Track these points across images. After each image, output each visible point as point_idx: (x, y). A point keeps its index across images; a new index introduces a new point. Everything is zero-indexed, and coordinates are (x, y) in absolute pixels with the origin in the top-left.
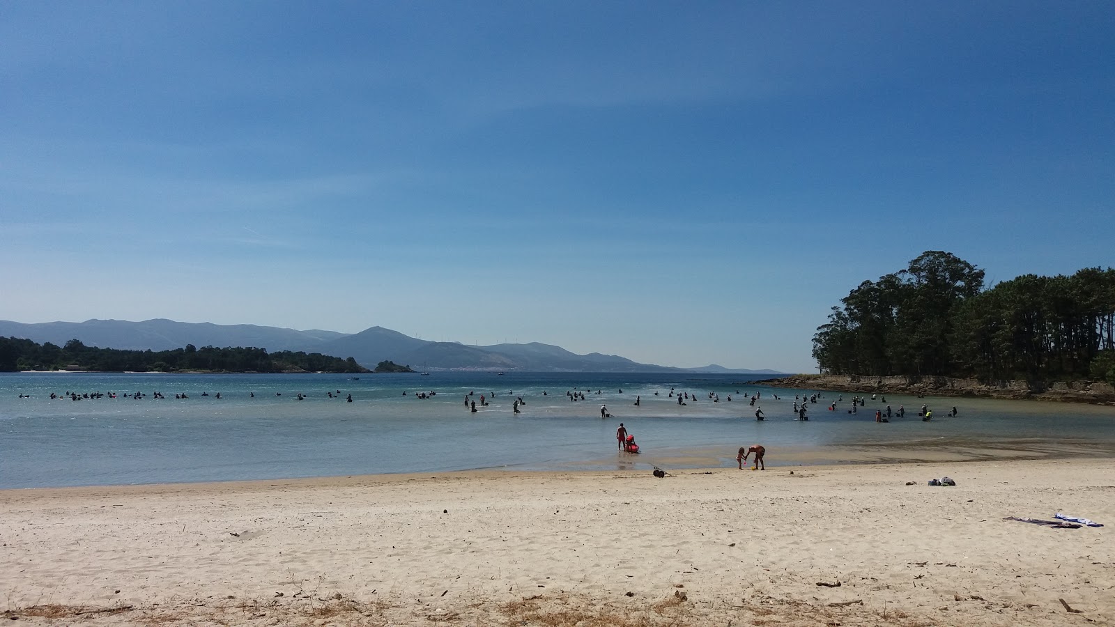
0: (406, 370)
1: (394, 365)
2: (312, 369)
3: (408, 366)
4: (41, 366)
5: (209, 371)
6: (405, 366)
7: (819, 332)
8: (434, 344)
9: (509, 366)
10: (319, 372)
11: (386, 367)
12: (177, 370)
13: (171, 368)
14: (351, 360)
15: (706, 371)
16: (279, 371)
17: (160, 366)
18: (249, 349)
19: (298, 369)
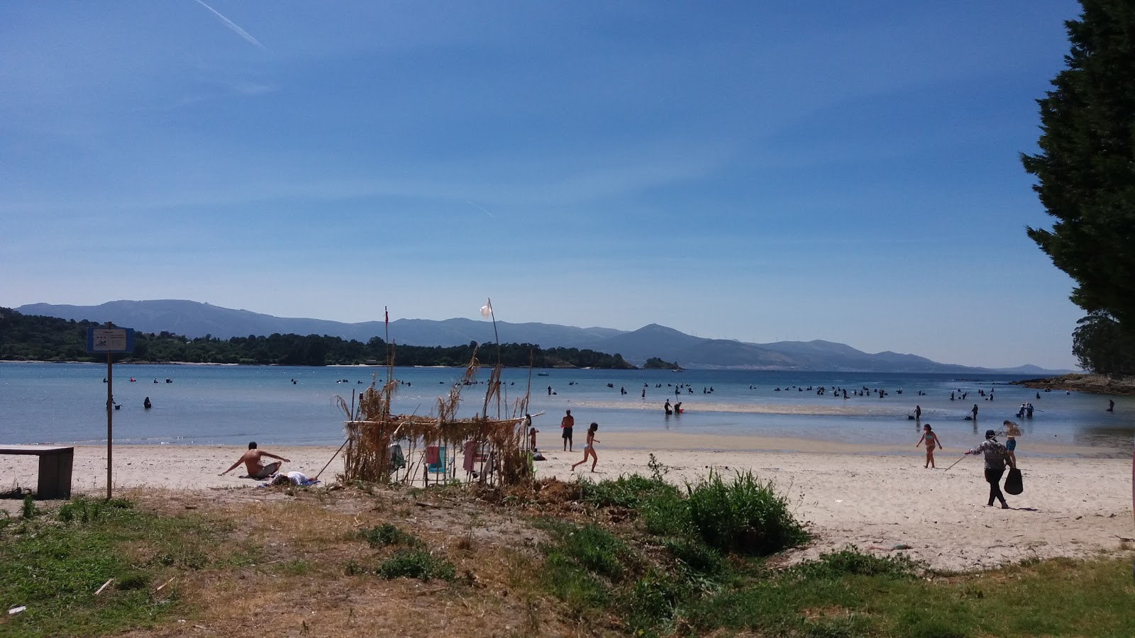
0: (674, 366)
1: (662, 362)
2: (581, 365)
3: (676, 363)
4: (345, 360)
5: (488, 365)
6: (673, 363)
7: (1080, 325)
8: (710, 341)
9: (789, 365)
10: (588, 368)
11: (654, 364)
12: (460, 364)
13: (455, 363)
14: (618, 356)
15: (1019, 372)
16: (550, 366)
17: (446, 361)
18: (524, 345)
19: (567, 365)
